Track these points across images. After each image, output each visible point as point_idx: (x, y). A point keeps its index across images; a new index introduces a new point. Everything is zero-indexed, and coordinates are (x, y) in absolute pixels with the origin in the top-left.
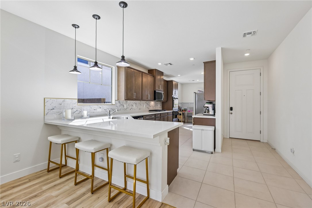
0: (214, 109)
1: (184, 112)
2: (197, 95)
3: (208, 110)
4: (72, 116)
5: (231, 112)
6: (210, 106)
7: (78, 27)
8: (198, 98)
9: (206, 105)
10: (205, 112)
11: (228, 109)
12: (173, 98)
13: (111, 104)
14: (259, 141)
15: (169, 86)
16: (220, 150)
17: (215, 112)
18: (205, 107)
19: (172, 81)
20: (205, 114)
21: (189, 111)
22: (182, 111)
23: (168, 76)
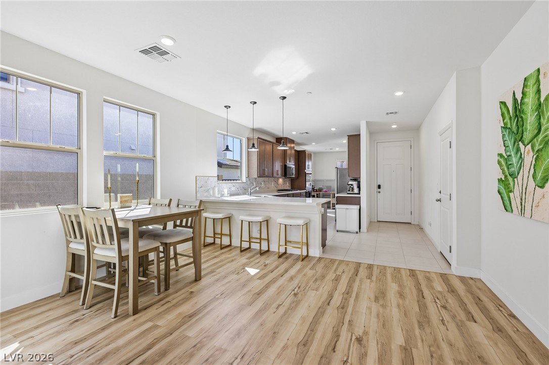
0: (359, 187)
1: (318, 193)
2: (339, 170)
3: (353, 188)
4: (218, 194)
5: (379, 190)
6: (355, 184)
7: (230, 107)
8: (340, 174)
9: (350, 183)
10: (349, 191)
11: (376, 187)
12: (306, 174)
13: (240, 182)
14: (410, 223)
15: (301, 157)
16: (366, 231)
17: (360, 190)
18: (349, 185)
19: (304, 152)
20: (349, 192)
21: (326, 191)
22: (317, 191)
23: (299, 144)
